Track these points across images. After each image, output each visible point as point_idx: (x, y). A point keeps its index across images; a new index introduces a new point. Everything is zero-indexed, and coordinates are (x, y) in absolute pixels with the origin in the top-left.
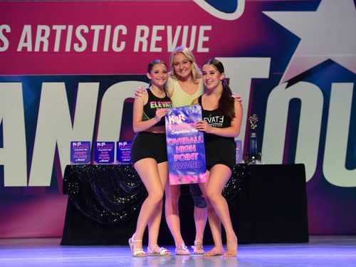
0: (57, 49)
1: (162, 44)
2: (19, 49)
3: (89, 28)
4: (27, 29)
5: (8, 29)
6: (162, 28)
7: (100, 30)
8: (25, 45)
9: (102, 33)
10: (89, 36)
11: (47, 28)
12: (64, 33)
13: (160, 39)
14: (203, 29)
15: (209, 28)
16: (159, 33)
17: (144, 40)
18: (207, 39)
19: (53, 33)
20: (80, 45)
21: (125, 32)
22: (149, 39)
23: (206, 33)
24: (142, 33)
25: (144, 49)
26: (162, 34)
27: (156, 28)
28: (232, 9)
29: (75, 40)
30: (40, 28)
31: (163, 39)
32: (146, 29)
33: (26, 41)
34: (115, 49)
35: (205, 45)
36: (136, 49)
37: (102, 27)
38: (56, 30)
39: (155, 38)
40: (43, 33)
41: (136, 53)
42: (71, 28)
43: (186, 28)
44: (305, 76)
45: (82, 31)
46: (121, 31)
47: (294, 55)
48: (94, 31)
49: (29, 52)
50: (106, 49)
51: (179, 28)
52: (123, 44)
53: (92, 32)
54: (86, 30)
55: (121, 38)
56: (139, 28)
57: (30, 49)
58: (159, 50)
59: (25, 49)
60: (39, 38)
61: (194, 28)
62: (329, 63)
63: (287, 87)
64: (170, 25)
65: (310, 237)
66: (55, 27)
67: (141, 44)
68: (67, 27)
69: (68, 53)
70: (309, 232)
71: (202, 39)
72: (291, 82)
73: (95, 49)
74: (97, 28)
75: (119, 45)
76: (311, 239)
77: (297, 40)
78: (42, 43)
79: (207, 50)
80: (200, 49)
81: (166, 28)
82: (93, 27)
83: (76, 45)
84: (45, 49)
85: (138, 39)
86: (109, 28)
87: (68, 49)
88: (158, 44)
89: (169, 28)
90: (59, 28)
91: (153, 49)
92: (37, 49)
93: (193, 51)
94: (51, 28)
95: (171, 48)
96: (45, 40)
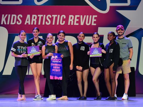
0: (39, 24)
1: (79, 22)
2: (26, 24)
3: (52, 16)
4: (29, 16)
5: (21, 16)
6: (79, 16)
7: (56, 17)
8: (28, 22)
9: (56, 18)
10: (51, 19)
11: (36, 16)
12: (42, 18)
13: (78, 20)
14: (94, 16)
15: (96, 16)
16: (78, 18)
17: (72, 20)
18: (95, 20)
19: (38, 18)
20: (48, 22)
21: (65, 18)
22: (74, 20)
23: (95, 18)
24: (71, 18)
25: (72, 24)
27: (76, 16)
28: (105, 9)
29: (46, 20)
30: (33, 16)
32: (73, 16)
33: (28, 21)
34: (61, 24)
35: (95, 22)
36: (69, 24)
37: (56, 16)
38: (39, 17)
39: (76, 20)
40: (34, 18)
42: (45, 16)
43: (88, 16)
44: (132, 34)
45: (49, 17)
46: (63, 17)
47: (128, 27)
48: (53, 17)
50: (58, 24)
51: (85, 16)
52: (64, 22)
53: (52, 18)
54: (50, 17)
55: (63, 20)
56: (70, 16)
57: (29, 24)
58: (78, 24)
59: (27, 23)
60: (33, 20)
61: (91, 16)
66: (39, 16)
67: (71, 22)
68: (43, 16)
69: (43, 25)
71: (94, 20)
73: (54, 24)
74: (54, 16)
75: (62, 22)
77: (129, 21)
78: (34, 22)
79: (95, 24)
80: (93, 24)
81: (80, 16)
82: (53, 16)
83: (47, 22)
84: (35, 24)
85: (70, 20)
86: (59, 16)
87: (43, 24)
88: (77, 22)
89: (81, 16)
90: (40, 16)
91: (75, 24)
92: (32, 24)
93: (90, 25)
94: (37, 16)
95: (82, 24)
96: (35, 20)
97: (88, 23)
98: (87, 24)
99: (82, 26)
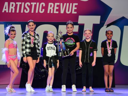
0: (18, 12)
1: (59, 10)
2: (3, 11)
3: (30, 3)
4: (6, 4)
6: (58, 4)
8: (5, 10)
9: (35, 6)
10: (30, 7)
11: (14, 3)
12: (21, 5)
13: (58, 8)
14: (74, 4)
15: (77, 4)
16: (57, 6)
17: (52, 8)
18: (76, 8)
19: (16, 5)
20: (27, 10)
21: (44, 5)
22: (54, 8)
23: (76, 6)
24: (51, 6)
25: (52, 12)
26: (59, 6)
27: (56, 4)
29: (25, 8)
30: (11, 3)
31: (59, 8)
32: (52, 4)
33: (6, 8)
34: (40, 12)
35: (75, 11)
36: (48, 12)
37: (35, 3)
38: (17, 4)
39: (56, 8)
40: (13, 5)
41: (48, 13)
42: (23, 3)
43: (68, 4)
44: (114, 23)
45: (28, 5)
46: (43, 5)
47: (109, 15)
48: (32, 5)
49: (7, 13)
50: (37, 12)
51: (65, 4)
52: (43, 10)
53: (31, 5)
54: (29, 4)
56: (50, 4)
57: (7, 12)
58: (57, 12)
59: (5, 11)
60: (11, 7)
61: (71, 4)
62: (123, 18)
63: (107, 27)
64: (61, 3)
65: (116, 85)
66: (17, 3)
67: (50, 10)
68: (22, 3)
70: (115, 84)
71: (74, 8)
72: (108, 25)
73: (32, 12)
74: (33, 4)
75: (42, 10)
76: (116, 86)
77: (111, 9)
78: (12, 9)
79: (76, 13)
80: (73, 12)
81: (60, 4)
82: (32, 3)
83: (25, 10)
84: (13, 12)
85: (49, 8)
86: (38, 4)
87: (22, 12)
88: (57, 10)
89: (61, 4)
90: (19, 4)
91: (55, 12)
92: (10, 11)
93: (70, 13)
94: (16, 3)
95: (62, 12)
96: (13, 8)
97: (69, 11)
98: (67, 12)
99: (62, 14)
